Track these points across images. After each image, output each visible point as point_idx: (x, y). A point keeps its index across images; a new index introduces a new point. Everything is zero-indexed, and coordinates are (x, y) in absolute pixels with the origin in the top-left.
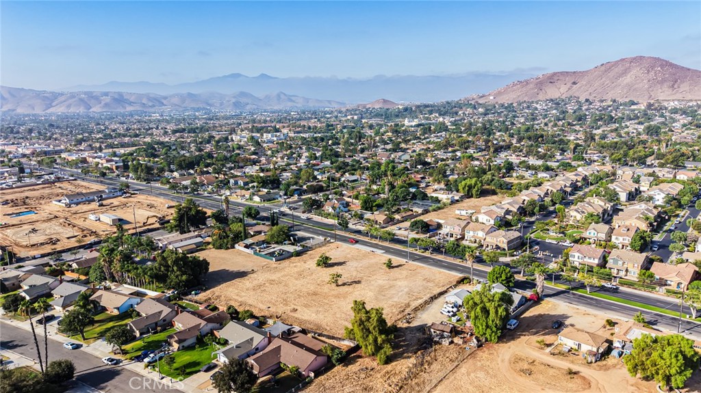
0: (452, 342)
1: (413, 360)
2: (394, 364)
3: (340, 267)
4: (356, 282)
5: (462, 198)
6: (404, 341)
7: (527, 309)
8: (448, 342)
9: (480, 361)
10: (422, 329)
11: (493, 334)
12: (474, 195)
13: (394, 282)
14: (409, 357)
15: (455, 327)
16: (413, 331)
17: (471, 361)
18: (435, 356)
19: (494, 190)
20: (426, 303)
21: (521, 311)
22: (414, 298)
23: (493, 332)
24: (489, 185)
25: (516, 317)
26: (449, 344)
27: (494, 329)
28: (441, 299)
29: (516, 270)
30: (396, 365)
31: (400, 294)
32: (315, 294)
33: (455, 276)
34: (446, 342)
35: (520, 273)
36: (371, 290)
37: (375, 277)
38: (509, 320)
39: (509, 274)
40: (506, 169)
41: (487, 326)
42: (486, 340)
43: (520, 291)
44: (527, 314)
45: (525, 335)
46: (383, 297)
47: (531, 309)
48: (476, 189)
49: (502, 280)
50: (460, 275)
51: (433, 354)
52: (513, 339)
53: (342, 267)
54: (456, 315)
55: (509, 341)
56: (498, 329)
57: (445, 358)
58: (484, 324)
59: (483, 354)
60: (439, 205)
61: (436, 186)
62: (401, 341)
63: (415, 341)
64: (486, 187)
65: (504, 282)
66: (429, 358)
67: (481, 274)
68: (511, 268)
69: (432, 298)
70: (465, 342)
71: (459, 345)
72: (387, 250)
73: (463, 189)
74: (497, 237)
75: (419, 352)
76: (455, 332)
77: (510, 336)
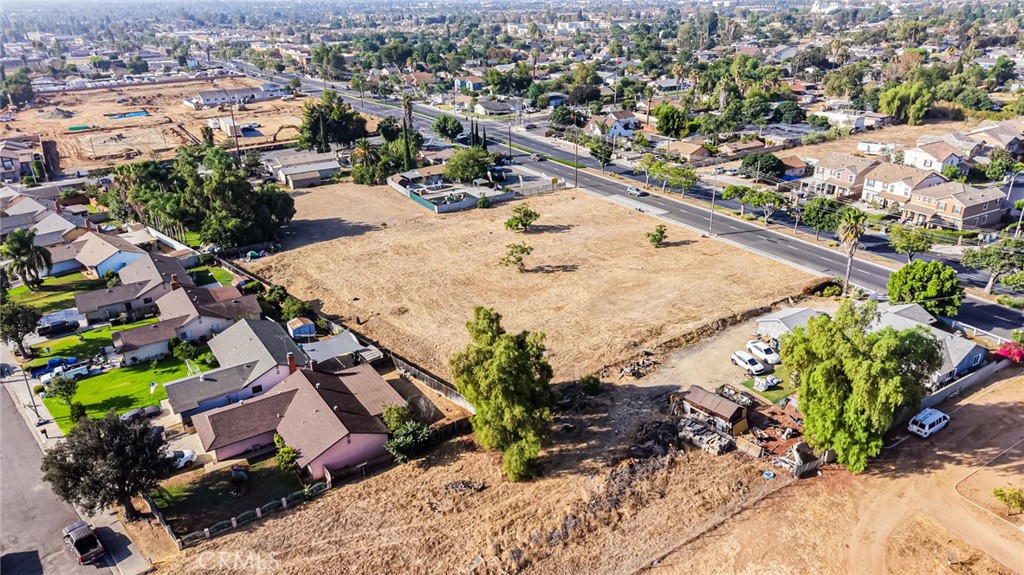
0: (730, 448)
1: (598, 484)
2: (543, 483)
3: (553, 235)
4: (565, 268)
5: (882, 123)
6: (602, 422)
7: (985, 383)
8: (716, 445)
9: (792, 524)
10: (665, 397)
11: (856, 449)
12: (911, 120)
13: (654, 275)
14: (595, 472)
15: (755, 404)
16: (638, 399)
17: (762, 520)
18: (666, 481)
19: (959, 111)
20: (705, 331)
21: (966, 385)
22: (682, 315)
23: (855, 443)
24: (950, 100)
25: (943, 404)
26: (719, 454)
27: (861, 435)
28: (746, 328)
29: (973, 277)
30: (548, 489)
31: (654, 303)
32: (467, 283)
33: (805, 276)
34: (710, 445)
35: (982, 285)
36: (588, 288)
37: (614, 261)
38: (918, 411)
39: (948, 285)
40: (997, 76)
41: (840, 424)
42: (833, 459)
43: (973, 331)
44: (978, 399)
45: (959, 462)
46: (607, 306)
47: (997, 385)
48: (918, 104)
49: (926, 298)
50: (819, 275)
51: (661, 474)
52: (919, 467)
53: (559, 234)
54: (771, 371)
55: (904, 470)
56: (872, 437)
57: (691, 492)
58: (832, 415)
59: (811, 501)
60: (825, 133)
61: (832, 101)
62: (594, 422)
63: (630, 428)
64: (943, 104)
65: (928, 303)
66: (645, 485)
67: (874, 277)
68: (962, 270)
69: (724, 321)
70: (767, 453)
71: (749, 459)
72: (674, 211)
73: (889, 104)
74: (939, 196)
75: (625, 464)
76: (750, 417)
77: (911, 455)
